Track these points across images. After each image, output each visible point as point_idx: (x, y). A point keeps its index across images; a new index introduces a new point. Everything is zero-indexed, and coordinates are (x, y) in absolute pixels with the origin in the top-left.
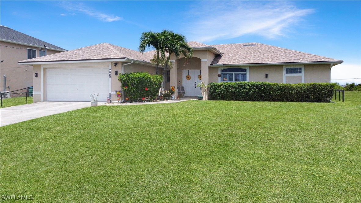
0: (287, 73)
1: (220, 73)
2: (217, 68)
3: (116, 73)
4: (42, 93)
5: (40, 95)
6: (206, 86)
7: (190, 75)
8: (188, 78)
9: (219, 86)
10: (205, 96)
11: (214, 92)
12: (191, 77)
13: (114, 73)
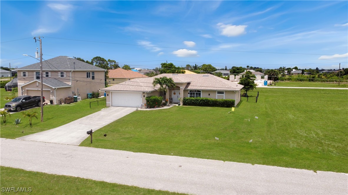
0: (218, 93)
1: (189, 92)
2: (188, 90)
3: (144, 96)
4: (110, 103)
5: (110, 104)
6: (182, 99)
7: (175, 92)
8: (175, 94)
9: (188, 99)
10: (181, 104)
11: (185, 102)
13: (143, 96)
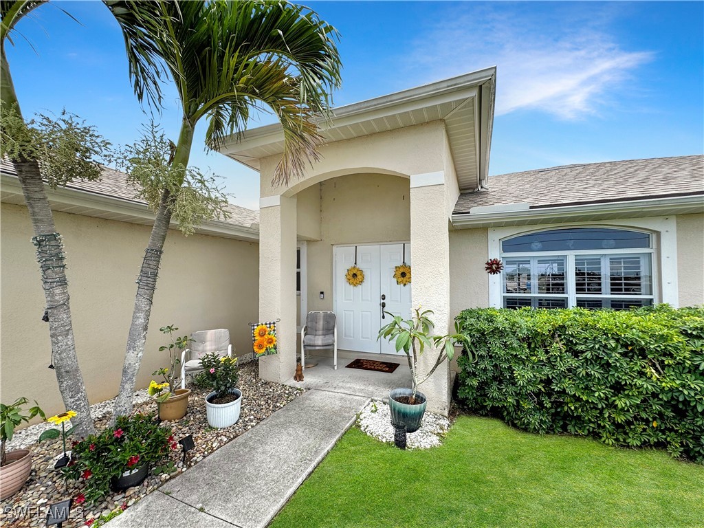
7: (359, 266)
8: (355, 277)
12: (367, 273)
